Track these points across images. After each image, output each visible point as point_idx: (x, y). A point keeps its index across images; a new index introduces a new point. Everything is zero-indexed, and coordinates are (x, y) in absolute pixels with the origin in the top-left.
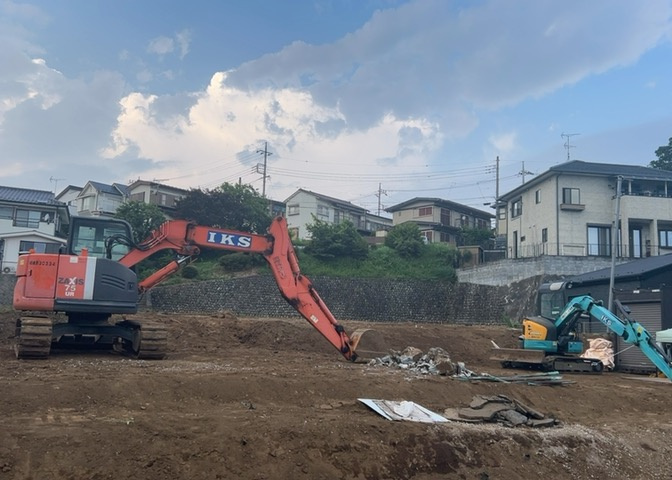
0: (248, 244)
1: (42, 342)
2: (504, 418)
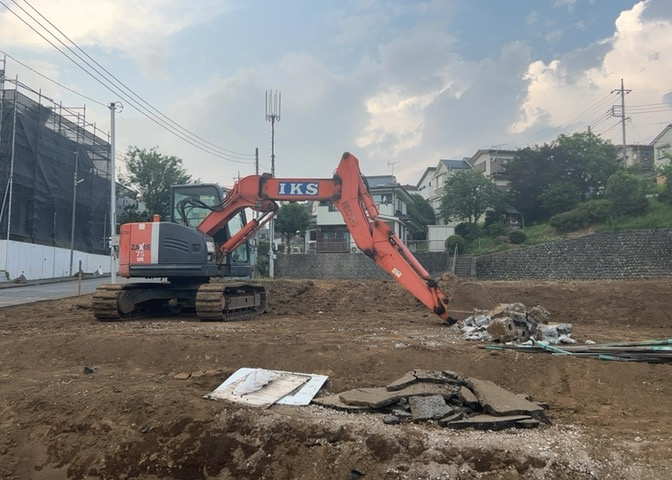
0: (315, 191)
1: (108, 305)
2: (407, 407)
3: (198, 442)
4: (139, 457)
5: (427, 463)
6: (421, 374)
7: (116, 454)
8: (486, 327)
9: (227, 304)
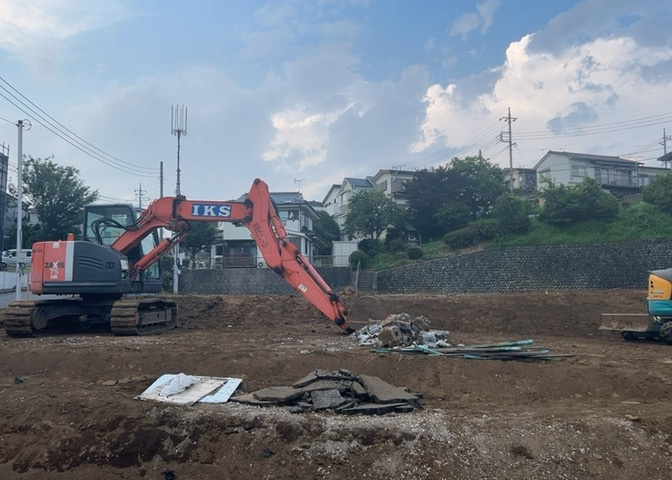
0: (228, 213)
2: (310, 400)
3: (132, 435)
4: (79, 451)
5: (324, 442)
6: (321, 373)
7: (58, 449)
8: (377, 334)
9: (141, 319)
